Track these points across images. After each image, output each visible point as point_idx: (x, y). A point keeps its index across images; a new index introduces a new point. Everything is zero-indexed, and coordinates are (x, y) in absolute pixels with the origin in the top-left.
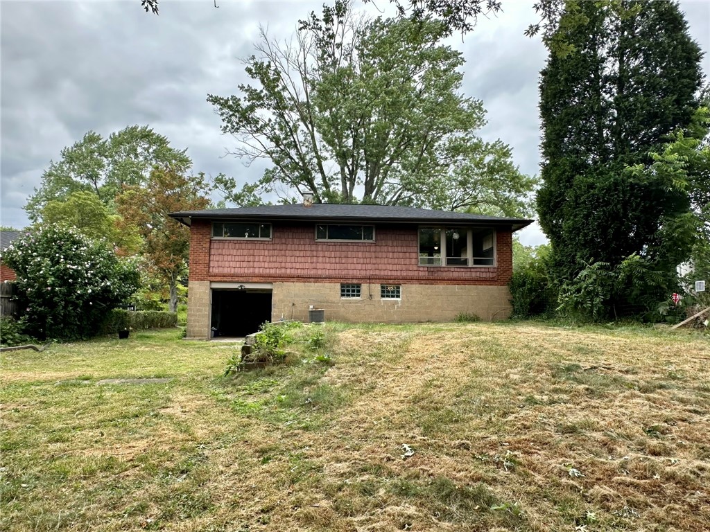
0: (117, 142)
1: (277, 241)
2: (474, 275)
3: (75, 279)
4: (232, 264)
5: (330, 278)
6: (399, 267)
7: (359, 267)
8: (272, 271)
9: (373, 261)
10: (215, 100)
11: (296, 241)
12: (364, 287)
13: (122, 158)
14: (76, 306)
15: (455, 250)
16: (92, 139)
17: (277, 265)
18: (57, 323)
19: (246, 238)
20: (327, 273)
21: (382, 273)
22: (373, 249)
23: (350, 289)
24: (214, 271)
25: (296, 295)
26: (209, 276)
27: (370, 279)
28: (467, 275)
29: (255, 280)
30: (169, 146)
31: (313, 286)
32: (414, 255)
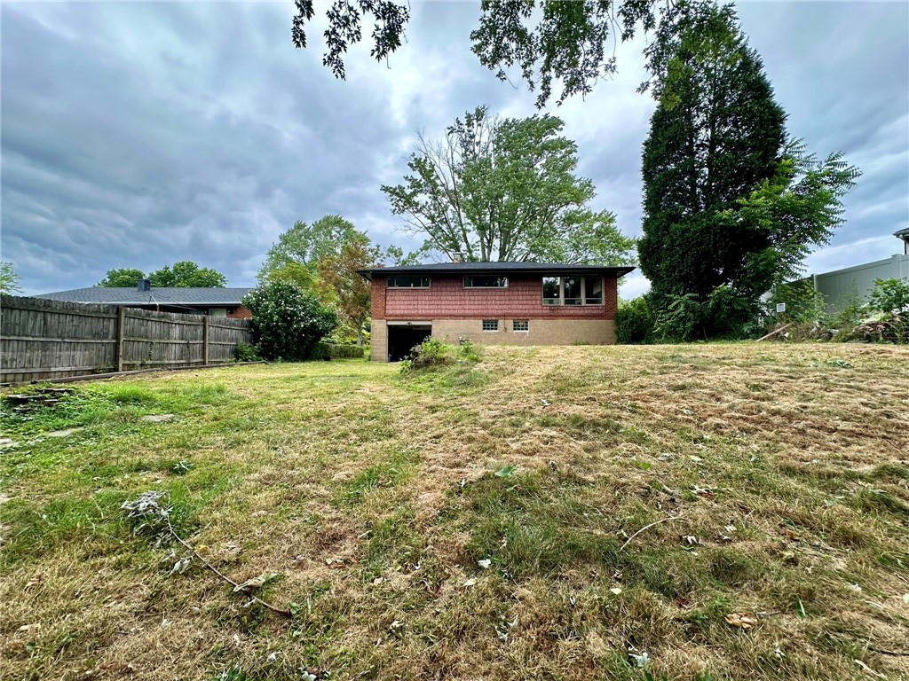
0: (318, 227)
1: (435, 289)
2: (586, 312)
3: (292, 317)
4: (402, 307)
5: (475, 316)
6: (527, 307)
7: (497, 307)
8: (432, 312)
9: (507, 302)
10: (386, 189)
11: (449, 289)
12: (501, 323)
13: (322, 239)
14: (293, 336)
15: (572, 294)
16: (300, 226)
17: (435, 307)
18: (281, 348)
19: (412, 287)
20: (471, 312)
21: (514, 311)
22: (507, 293)
23: (490, 324)
24: (389, 312)
25: (449, 329)
26: (386, 316)
27: (505, 316)
28: (581, 312)
29: (419, 318)
30: (354, 229)
31: (462, 323)
32: (539, 297)
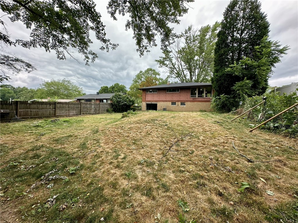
1: (158, 93)
2: (205, 100)
3: (120, 102)
4: (150, 98)
5: (169, 101)
6: (185, 98)
7: (176, 98)
8: (157, 100)
9: (179, 97)
11: (162, 93)
12: (177, 103)
14: (120, 107)
15: (201, 93)
16: (141, 72)
17: (158, 98)
18: (118, 109)
19: (152, 93)
20: (168, 100)
21: (181, 100)
22: (179, 94)
23: (174, 103)
24: (147, 100)
25: (162, 105)
26: (145, 101)
27: (178, 101)
28: (203, 100)
29: (154, 101)
31: (165, 103)
32: (189, 95)
